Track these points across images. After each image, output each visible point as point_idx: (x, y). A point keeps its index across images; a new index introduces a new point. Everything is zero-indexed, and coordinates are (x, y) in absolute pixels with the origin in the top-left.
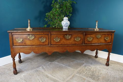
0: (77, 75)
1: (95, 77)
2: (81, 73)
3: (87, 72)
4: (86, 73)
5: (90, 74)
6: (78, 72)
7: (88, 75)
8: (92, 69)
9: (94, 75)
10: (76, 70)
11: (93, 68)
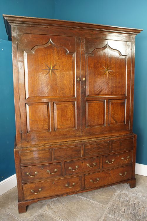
0: (110, 216)
1: (140, 217)
2: (115, 212)
3: (124, 208)
4: (123, 210)
5: (131, 213)
6: (110, 211)
7: (128, 214)
8: (131, 202)
9: (138, 215)
10: (106, 206)
11: (132, 199)
